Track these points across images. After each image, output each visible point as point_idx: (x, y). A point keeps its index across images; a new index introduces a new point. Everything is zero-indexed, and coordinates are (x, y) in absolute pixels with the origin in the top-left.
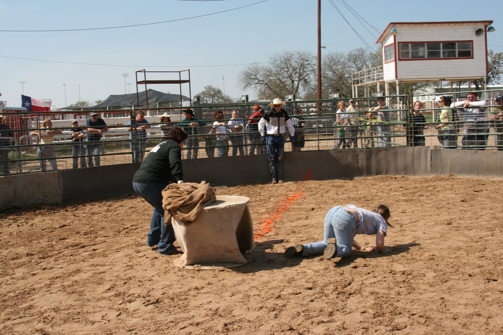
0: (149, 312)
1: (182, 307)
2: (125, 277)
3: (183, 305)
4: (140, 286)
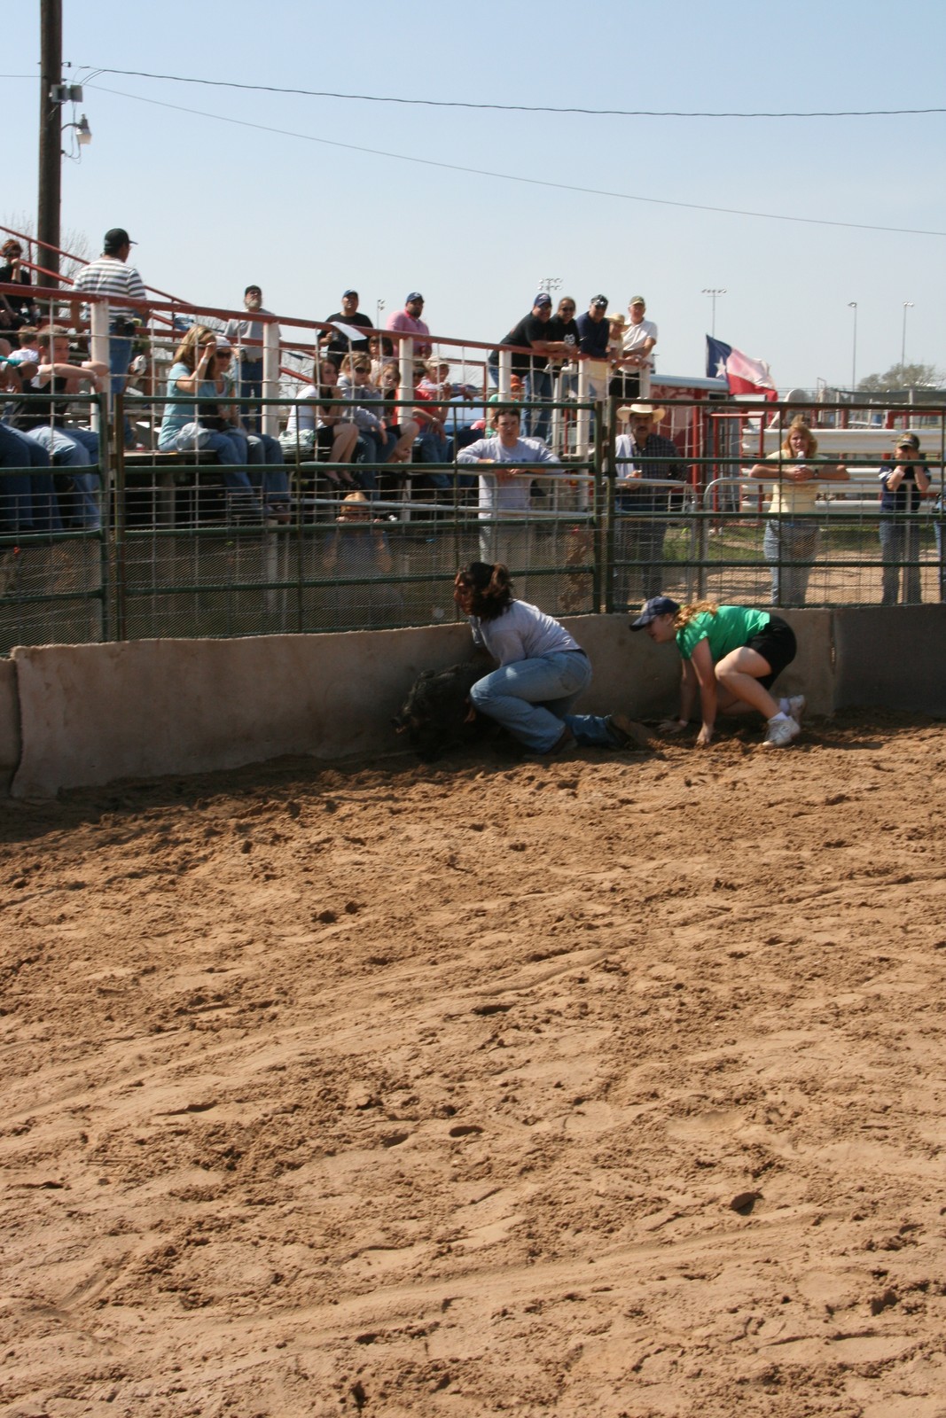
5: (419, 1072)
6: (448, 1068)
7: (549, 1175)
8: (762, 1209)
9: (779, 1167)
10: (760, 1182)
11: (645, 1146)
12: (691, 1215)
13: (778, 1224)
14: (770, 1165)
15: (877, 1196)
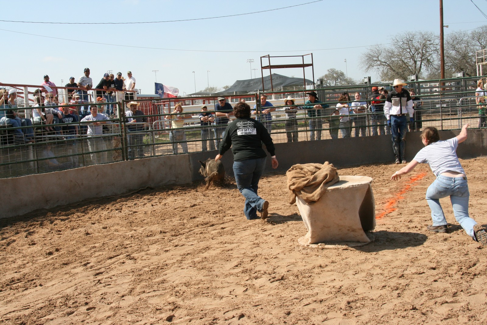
0: (274, 288)
1: (306, 284)
2: (251, 255)
3: (307, 282)
4: (266, 263)
5: (77, 294)
6: (85, 292)
7: (115, 318)
8: (175, 320)
9: (179, 307)
10: (174, 312)
11: (141, 306)
12: (155, 324)
13: (179, 323)
14: (176, 307)
15: (206, 312)
